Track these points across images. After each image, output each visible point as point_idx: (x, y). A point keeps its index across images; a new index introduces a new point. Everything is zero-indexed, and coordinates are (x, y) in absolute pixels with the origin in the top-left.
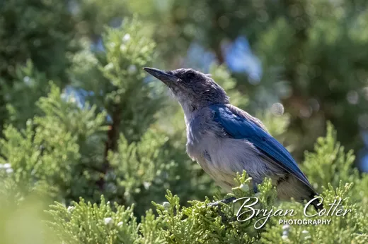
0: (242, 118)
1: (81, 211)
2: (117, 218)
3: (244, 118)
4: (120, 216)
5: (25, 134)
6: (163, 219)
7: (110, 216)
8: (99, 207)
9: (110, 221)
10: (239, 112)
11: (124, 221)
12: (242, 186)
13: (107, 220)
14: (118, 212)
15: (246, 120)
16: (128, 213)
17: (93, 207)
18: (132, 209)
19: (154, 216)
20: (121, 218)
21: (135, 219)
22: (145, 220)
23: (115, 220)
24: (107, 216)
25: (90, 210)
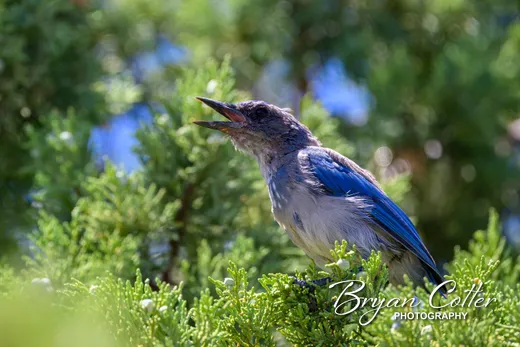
0: (346, 168)
1: (108, 290)
2: (160, 299)
3: (348, 168)
4: (163, 297)
5: (68, 229)
6: (225, 302)
7: (149, 298)
8: (133, 286)
9: (150, 304)
10: (343, 160)
11: (168, 305)
12: (340, 261)
13: (145, 303)
14: (161, 291)
15: (353, 172)
16: (174, 295)
17: (125, 286)
18: (180, 289)
19: (211, 298)
20: (165, 300)
21: (184, 302)
22: (199, 303)
23: (156, 302)
24: (145, 298)
25: (121, 290)
